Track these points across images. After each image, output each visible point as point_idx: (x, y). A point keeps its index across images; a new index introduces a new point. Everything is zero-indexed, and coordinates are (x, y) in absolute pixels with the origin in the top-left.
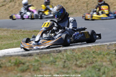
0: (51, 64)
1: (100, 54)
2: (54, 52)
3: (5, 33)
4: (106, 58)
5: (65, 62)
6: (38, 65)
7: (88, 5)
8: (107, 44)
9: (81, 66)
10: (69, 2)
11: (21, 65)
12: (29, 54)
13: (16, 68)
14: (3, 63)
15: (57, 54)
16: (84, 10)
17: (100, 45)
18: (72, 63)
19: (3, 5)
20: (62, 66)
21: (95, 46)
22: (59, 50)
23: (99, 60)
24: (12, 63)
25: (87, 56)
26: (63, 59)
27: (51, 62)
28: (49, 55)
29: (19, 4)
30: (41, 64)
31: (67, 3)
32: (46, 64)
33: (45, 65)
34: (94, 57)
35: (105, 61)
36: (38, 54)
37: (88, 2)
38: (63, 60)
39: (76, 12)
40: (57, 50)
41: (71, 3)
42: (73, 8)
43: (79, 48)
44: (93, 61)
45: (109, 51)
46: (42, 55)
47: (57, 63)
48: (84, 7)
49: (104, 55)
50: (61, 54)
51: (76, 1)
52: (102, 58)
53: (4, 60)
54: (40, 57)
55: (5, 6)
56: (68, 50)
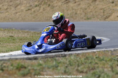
0: (53, 69)
1: (103, 60)
2: (59, 56)
3: (26, 35)
4: (108, 64)
5: (67, 67)
6: (39, 70)
7: (105, 12)
8: (111, 50)
9: (82, 72)
11: (22, 69)
12: (35, 58)
13: (17, 72)
14: (6, 66)
15: (62, 58)
16: (101, 15)
17: (105, 51)
18: (74, 69)
19: (29, 10)
20: (63, 72)
21: (100, 51)
22: (64, 54)
23: (101, 66)
24: (14, 67)
25: (90, 61)
26: (66, 63)
27: (53, 66)
29: (44, 9)
30: (43, 68)
31: (86, 9)
32: (49, 68)
33: (47, 70)
34: (96, 63)
35: (107, 68)
36: (42, 58)
37: (105, 9)
38: (66, 65)
39: (94, 17)
40: (62, 54)
41: (89, 9)
42: (91, 14)
43: (83, 53)
44: (94, 67)
45: (112, 57)
46: (47, 59)
47: (59, 68)
48: (101, 13)
49: (106, 61)
50: (65, 58)
51: (94, 8)
52: (104, 64)
54: (44, 61)
55: (31, 10)
56: (73, 55)
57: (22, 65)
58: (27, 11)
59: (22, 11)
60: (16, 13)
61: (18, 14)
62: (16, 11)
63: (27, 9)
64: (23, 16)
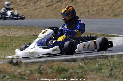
0: (97, 72)
2: (100, 58)
5: (112, 70)
6: (82, 73)
10: (116, 4)
11: (64, 72)
12: (74, 59)
13: (58, 75)
14: (44, 68)
15: (103, 59)
19: (50, 5)
20: (108, 75)
22: (105, 55)
24: (53, 70)
26: (110, 66)
27: (97, 69)
28: (94, 60)
30: (85, 71)
31: (113, 5)
32: (92, 71)
33: (90, 73)
36: (82, 59)
38: (110, 68)
39: (122, 14)
40: (103, 56)
41: (117, 5)
42: (120, 10)
46: (87, 61)
47: (103, 71)
50: (108, 60)
53: (45, 66)
54: (85, 63)
55: (52, 7)
56: (115, 56)
57: (63, 68)
58: (47, 7)
59: (42, 7)
60: (36, 9)
61: (37, 10)
62: (35, 7)
63: (47, 5)
64: (44, 12)
